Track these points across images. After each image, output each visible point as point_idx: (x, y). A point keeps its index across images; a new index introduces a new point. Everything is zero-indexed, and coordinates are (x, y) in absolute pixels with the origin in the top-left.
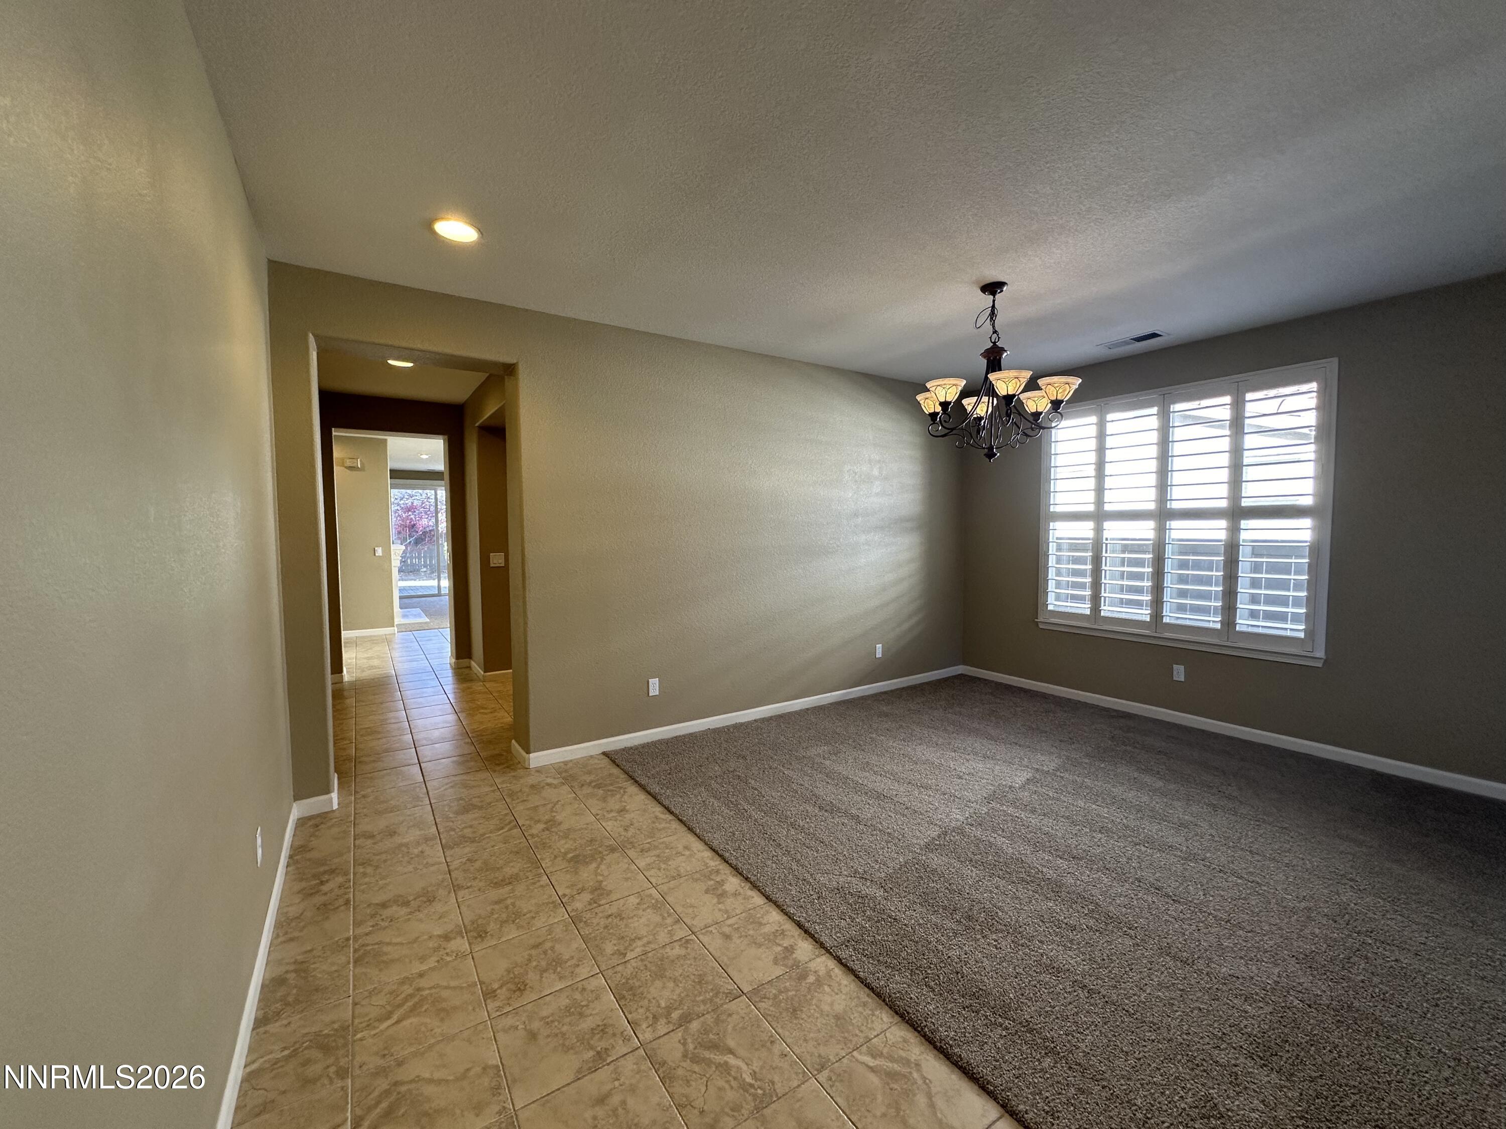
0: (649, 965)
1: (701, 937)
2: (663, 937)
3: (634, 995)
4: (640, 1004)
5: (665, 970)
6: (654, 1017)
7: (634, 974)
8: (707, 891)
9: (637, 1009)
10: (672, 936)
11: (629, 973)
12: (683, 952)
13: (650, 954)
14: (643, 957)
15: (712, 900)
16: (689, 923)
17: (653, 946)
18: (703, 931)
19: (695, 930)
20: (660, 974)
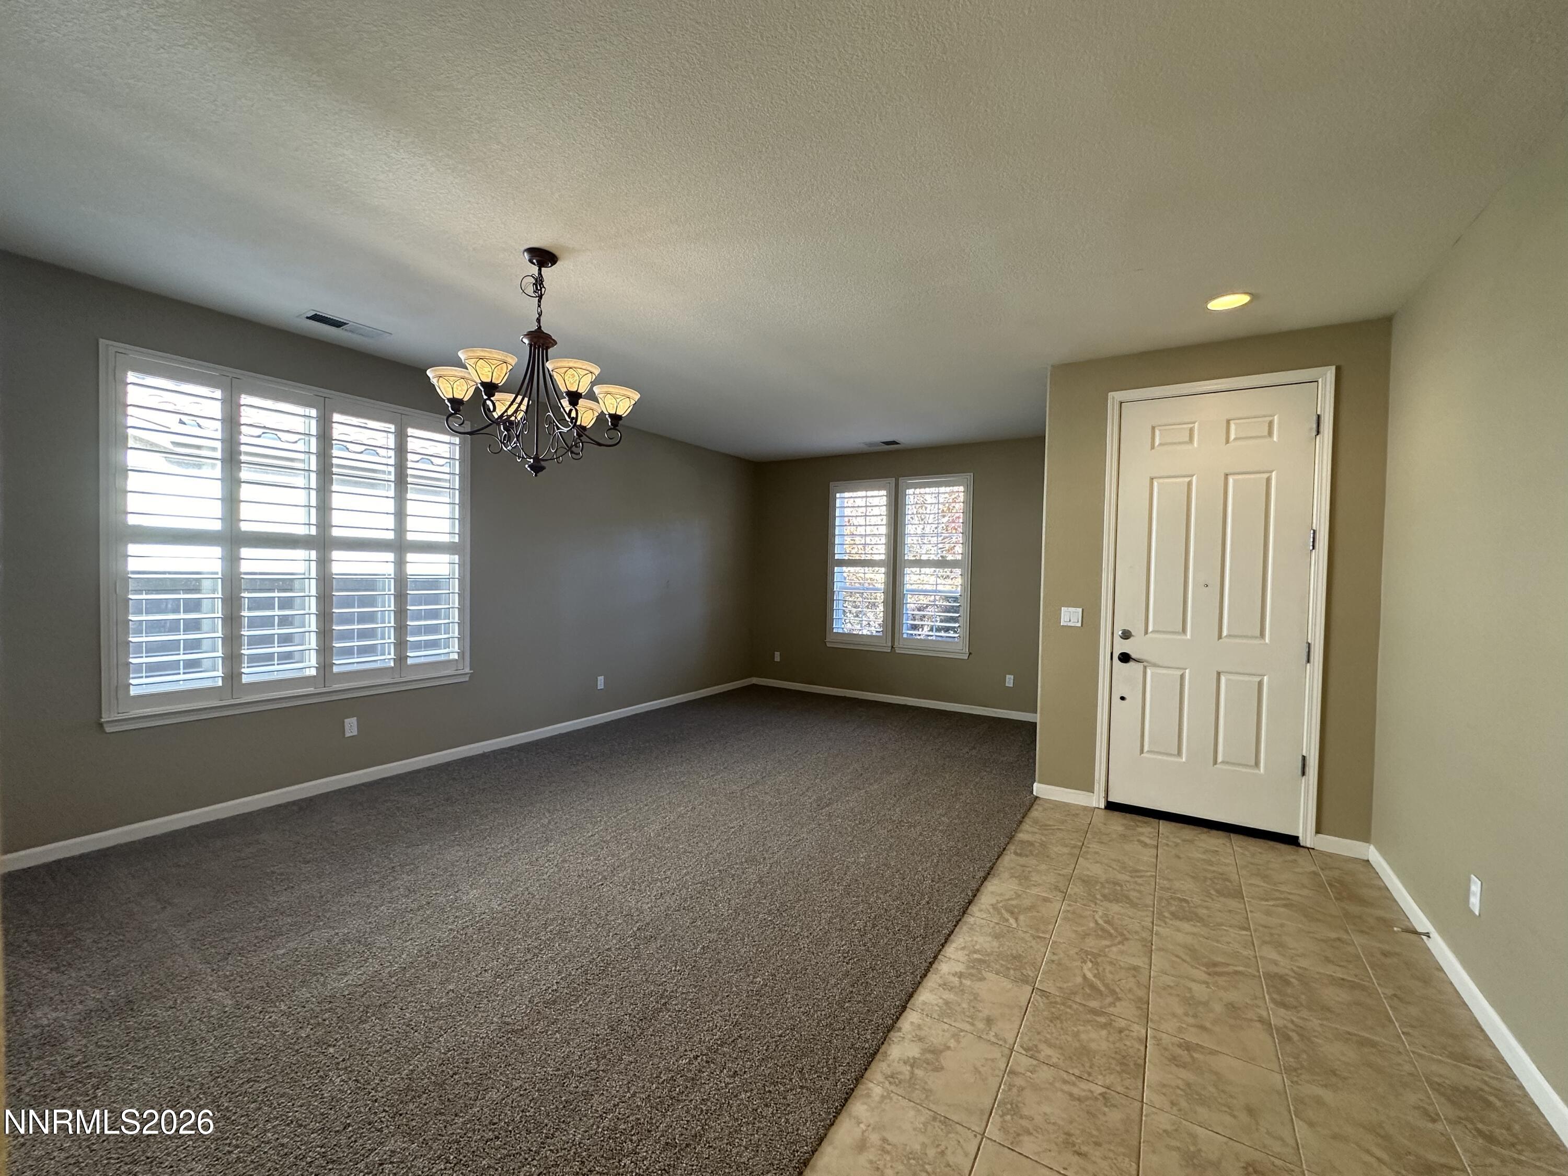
0: (1088, 1065)
1: (1011, 1041)
2: (1045, 1074)
3: (1124, 1057)
4: (1125, 1048)
5: (1076, 1049)
6: (1121, 1032)
7: (1108, 1071)
8: (939, 1069)
9: (1131, 1047)
10: (1035, 1066)
11: (1112, 1076)
12: (1042, 1046)
13: (1077, 1072)
14: (1085, 1076)
15: (947, 1060)
16: (1005, 1060)
17: (1065, 1075)
18: (1000, 1043)
19: (1007, 1052)
20: (1084, 1052)
